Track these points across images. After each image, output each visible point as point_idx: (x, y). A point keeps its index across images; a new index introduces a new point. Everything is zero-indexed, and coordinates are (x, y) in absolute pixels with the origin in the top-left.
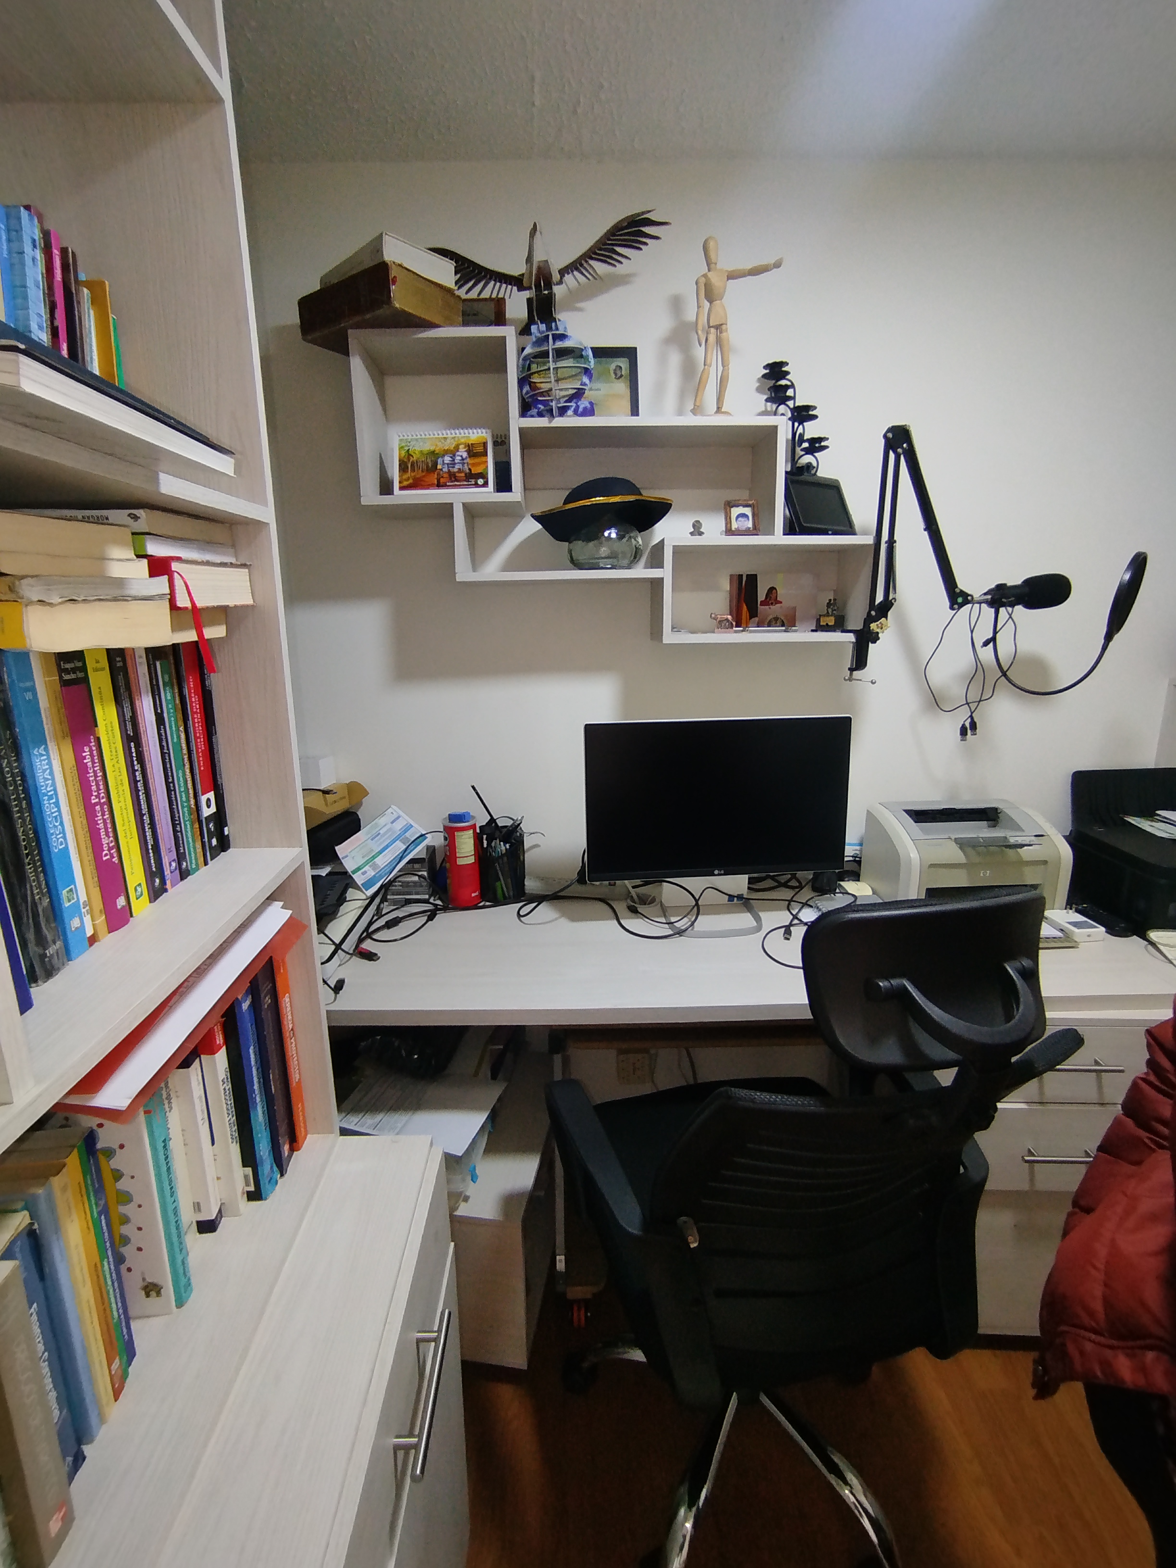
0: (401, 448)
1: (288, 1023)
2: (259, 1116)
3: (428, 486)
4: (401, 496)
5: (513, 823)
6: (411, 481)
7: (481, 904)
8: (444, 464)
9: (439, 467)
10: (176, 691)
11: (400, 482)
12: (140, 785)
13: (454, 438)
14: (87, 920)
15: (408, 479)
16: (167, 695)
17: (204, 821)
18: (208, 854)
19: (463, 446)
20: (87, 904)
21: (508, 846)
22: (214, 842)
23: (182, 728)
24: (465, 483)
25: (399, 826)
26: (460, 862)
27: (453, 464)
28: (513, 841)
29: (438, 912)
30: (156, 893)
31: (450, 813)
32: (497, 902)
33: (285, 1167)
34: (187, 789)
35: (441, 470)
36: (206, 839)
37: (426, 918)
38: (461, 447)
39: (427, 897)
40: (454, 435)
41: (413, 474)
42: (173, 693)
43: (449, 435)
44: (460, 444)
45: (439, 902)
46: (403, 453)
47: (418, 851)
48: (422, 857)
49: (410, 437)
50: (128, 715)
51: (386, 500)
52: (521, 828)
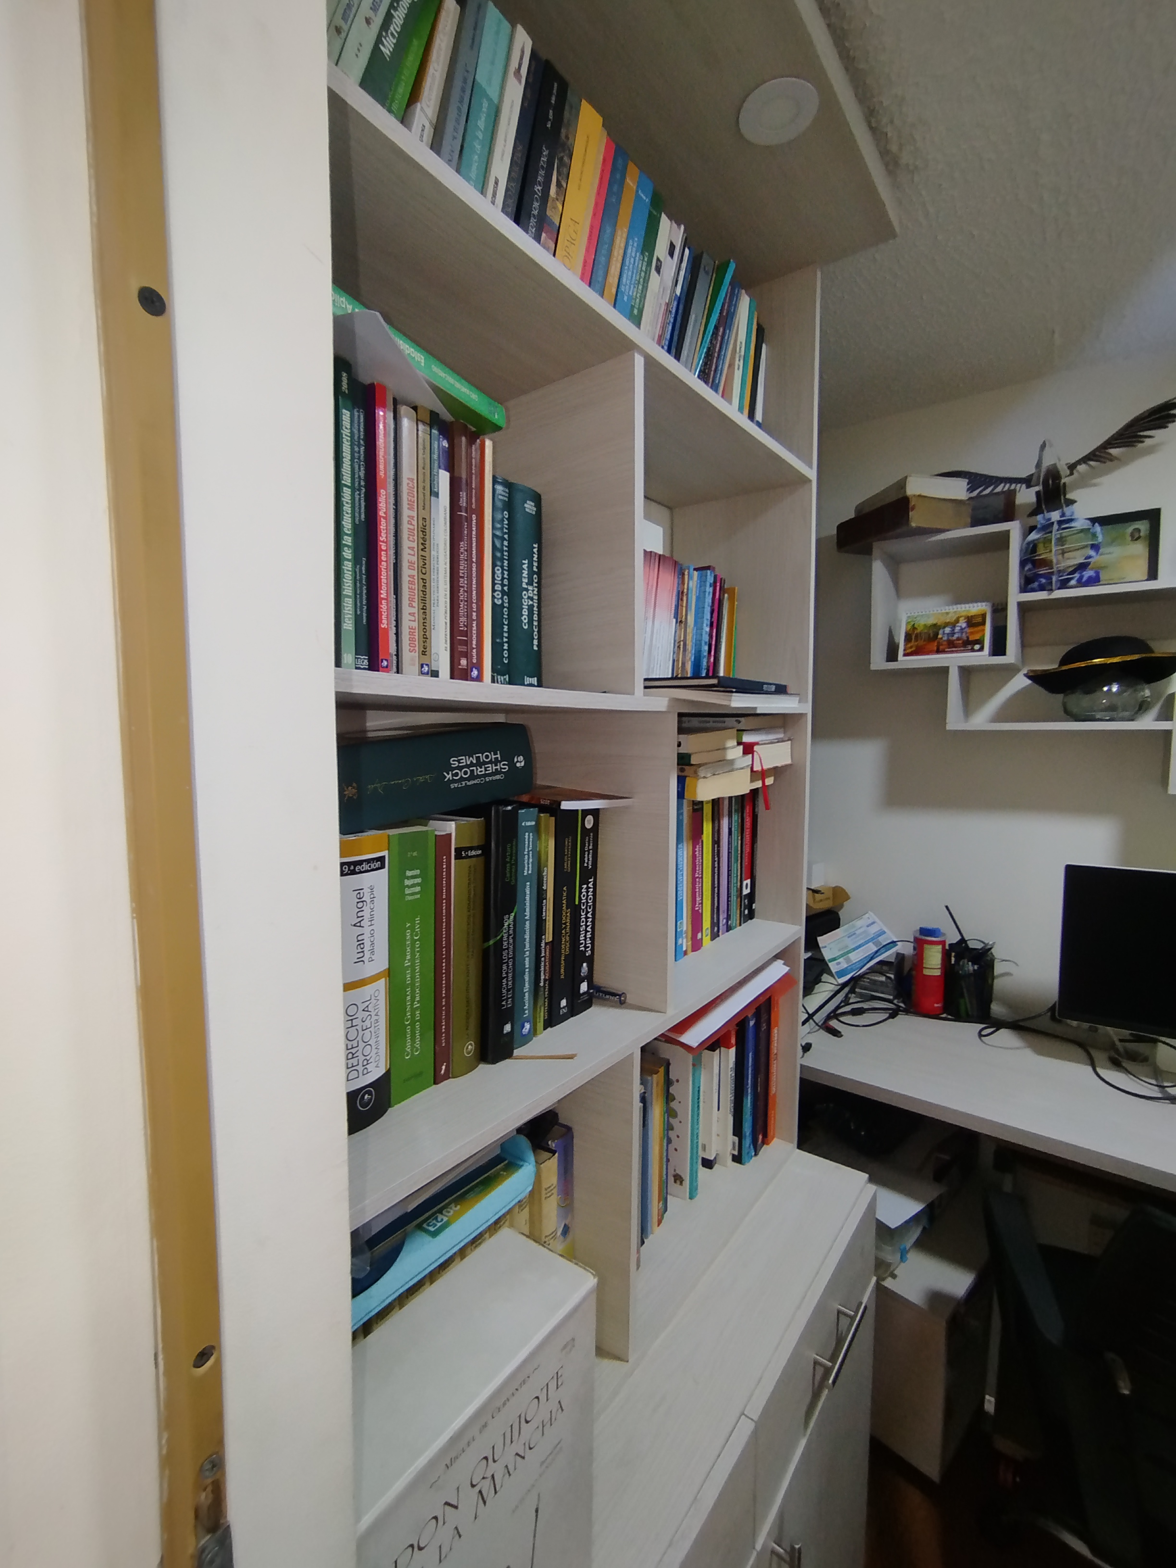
0: (908, 623)
1: (774, 1050)
2: (748, 1102)
3: (928, 653)
4: (905, 662)
5: (984, 946)
6: (913, 649)
7: (944, 1016)
8: (944, 633)
9: (940, 636)
10: (740, 815)
11: (904, 650)
12: (716, 869)
13: (955, 612)
14: (685, 940)
15: (911, 647)
16: (735, 817)
17: (743, 897)
18: (742, 919)
19: (963, 618)
20: (686, 932)
21: (976, 967)
22: (746, 912)
23: (740, 838)
24: (962, 649)
25: (874, 930)
26: (926, 972)
27: (953, 633)
28: (983, 964)
29: (900, 1013)
30: (715, 936)
31: (921, 926)
32: (958, 1017)
33: (758, 1151)
34: (737, 876)
35: (942, 638)
36: (742, 909)
37: (887, 1015)
38: (961, 619)
39: (891, 997)
40: (955, 610)
41: (916, 643)
42: (738, 816)
43: (951, 610)
44: (961, 617)
45: (902, 1005)
46: (909, 627)
47: (888, 955)
48: (890, 960)
49: (916, 614)
50: (716, 828)
51: (892, 665)
52: (992, 953)
